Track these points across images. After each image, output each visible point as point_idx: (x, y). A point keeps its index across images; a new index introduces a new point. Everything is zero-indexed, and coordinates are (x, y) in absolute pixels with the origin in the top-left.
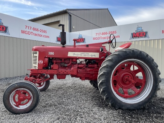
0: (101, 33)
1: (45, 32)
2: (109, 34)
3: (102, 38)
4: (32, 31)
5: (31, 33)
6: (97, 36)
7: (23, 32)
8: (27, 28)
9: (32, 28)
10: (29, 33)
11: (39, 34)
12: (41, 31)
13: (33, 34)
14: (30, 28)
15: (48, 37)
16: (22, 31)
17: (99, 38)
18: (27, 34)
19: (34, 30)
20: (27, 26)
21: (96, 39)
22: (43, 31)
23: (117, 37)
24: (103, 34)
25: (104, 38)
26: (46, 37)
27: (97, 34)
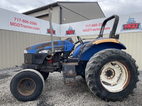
0: (91, 25)
1: (35, 24)
2: (99, 26)
4: (21, 23)
5: (21, 25)
6: (87, 28)
7: (12, 24)
8: (17, 20)
9: (22, 20)
10: (18, 25)
11: (29, 26)
12: (31, 23)
13: (23, 26)
14: (19, 20)
15: (38, 29)
16: (11, 23)
17: (89, 30)
18: (16, 26)
19: (23, 22)
20: (16, 18)
21: (86, 31)
22: (33, 23)
23: (108, 28)
24: (93, 25)
25: (94, 30)
26: (36, 29)
27: (87, 26)
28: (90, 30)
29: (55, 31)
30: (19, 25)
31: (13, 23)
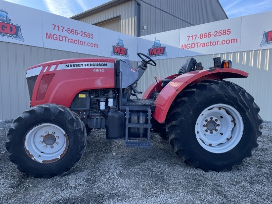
0: (199, 35)
1: (90, 36)
2: (215, 36)
3: (199, 44)
4: (65, 34)
5: (64, 38)
6: (191, 42)
7: (49, 36)
8: (57, 28)
9: (66, 29)
10: (59, 38)
11: (78, 41)
12: (84, 34)
13: (69, 39)
14: (61, 28)
15: (96, 45)
16: (47, 33)
17: (193, 45)
18: (57, 39)
19: (69, 32)
20: (55, 26)
21: (188, 47)
22: (87, 34)
23: (233, 41)
24: (202, 36)
25: (205, 45)
26: (92, 45)
27: (191, 38)
28: (196, 45)
29: (127, 50)
30: (61, 38)
31: (51, 34)
